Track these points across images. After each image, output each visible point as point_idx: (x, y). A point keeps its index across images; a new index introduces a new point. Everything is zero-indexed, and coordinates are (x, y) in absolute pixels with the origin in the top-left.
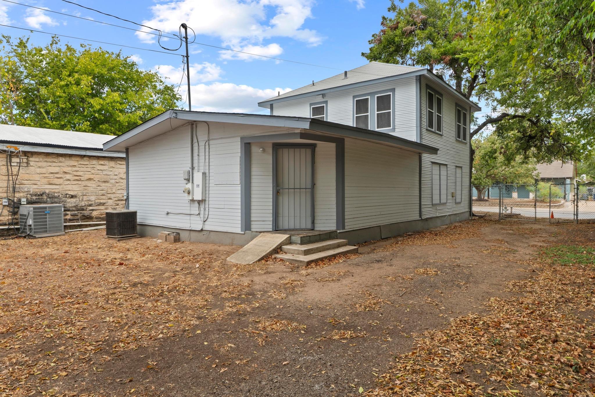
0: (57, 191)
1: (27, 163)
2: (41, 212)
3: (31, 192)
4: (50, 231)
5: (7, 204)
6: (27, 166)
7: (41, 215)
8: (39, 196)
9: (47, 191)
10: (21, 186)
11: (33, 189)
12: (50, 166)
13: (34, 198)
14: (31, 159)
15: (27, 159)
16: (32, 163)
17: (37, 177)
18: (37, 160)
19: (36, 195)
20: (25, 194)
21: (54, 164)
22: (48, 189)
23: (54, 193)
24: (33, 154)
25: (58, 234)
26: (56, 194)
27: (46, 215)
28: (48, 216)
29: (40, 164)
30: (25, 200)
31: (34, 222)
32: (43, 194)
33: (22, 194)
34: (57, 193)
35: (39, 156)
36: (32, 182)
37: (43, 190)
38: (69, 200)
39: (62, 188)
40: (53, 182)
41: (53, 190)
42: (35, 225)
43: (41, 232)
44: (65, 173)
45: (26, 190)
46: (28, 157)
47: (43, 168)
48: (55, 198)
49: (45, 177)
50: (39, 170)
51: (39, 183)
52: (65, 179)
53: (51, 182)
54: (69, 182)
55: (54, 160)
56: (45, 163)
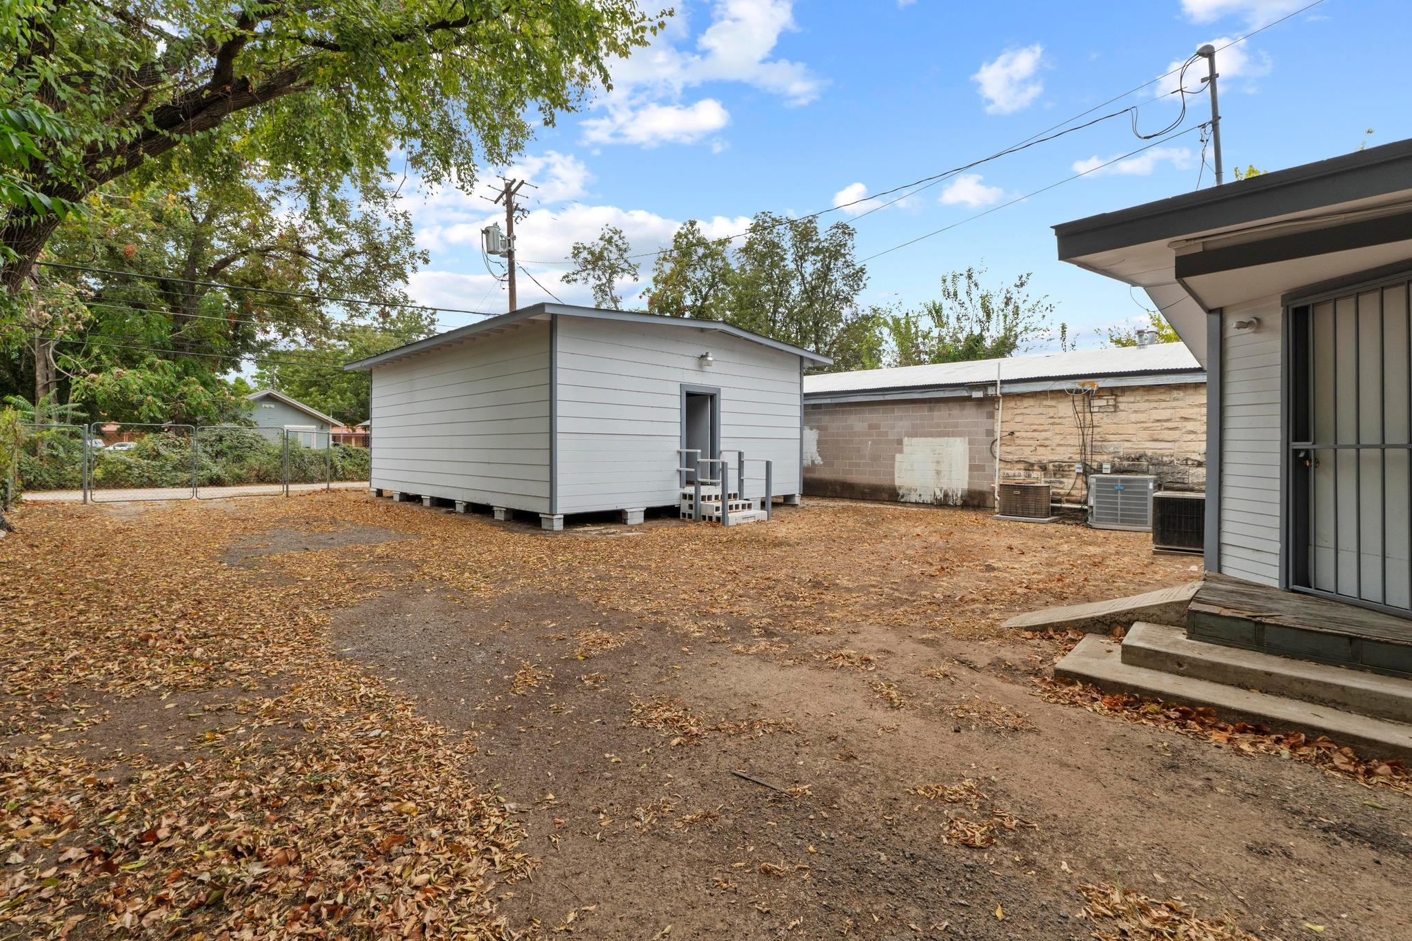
0: (1167, 452)
1: (1115, 406)
2: (1106, 486)
3: (1121, 454)
4: (1122, 521)
5: (1081, 471)
6: (1115, 411)
7: (1108, 492)
8: (1133, 460)
9: (1149, 453)
10: (1105, 443)
11: (1125, 448)
12: (1156, 408)
13: (1126, 463)
14: (1121, 399)
15: (1115, 400)
16: (1122, 406)
17: (1131, 429)
18: (1132, 399)
19: (1128, 459)
20: (1110, 457)
21: (1164, 404)
22: (1150, 448)
23: (1162, 455)
24: (1124, 390)
25: (1138, 528)
26: (1165, 459)
27: (1116, 492)
28: (1119, 495)
29: (1135, 406)
30: (1109, 466)
31: (1098, 502)
32: (1141, 457)
33: (1105, 457)
34: (1167, 456)
35: (1135, 393)
36: (1123, 437)
37: (1141, 451)
38: (1193, 470)
39: (1179, 448)
40: (1160, 437)
41: (1160, 452)
42: (1098, 508)
43: (1107, 520)
44: (1186, 419)
45: (1111, 449)
46: (1116, 396)
47: (1143, 412)
48: (1164, 465)
49: (1146, 428)
50: (1134, 417)
51: (1134, 439)
52: (1184, 430)
53: (1155, 437)
54: (1192, 436)
55: (1163, 397)
56: (1147, 404)
